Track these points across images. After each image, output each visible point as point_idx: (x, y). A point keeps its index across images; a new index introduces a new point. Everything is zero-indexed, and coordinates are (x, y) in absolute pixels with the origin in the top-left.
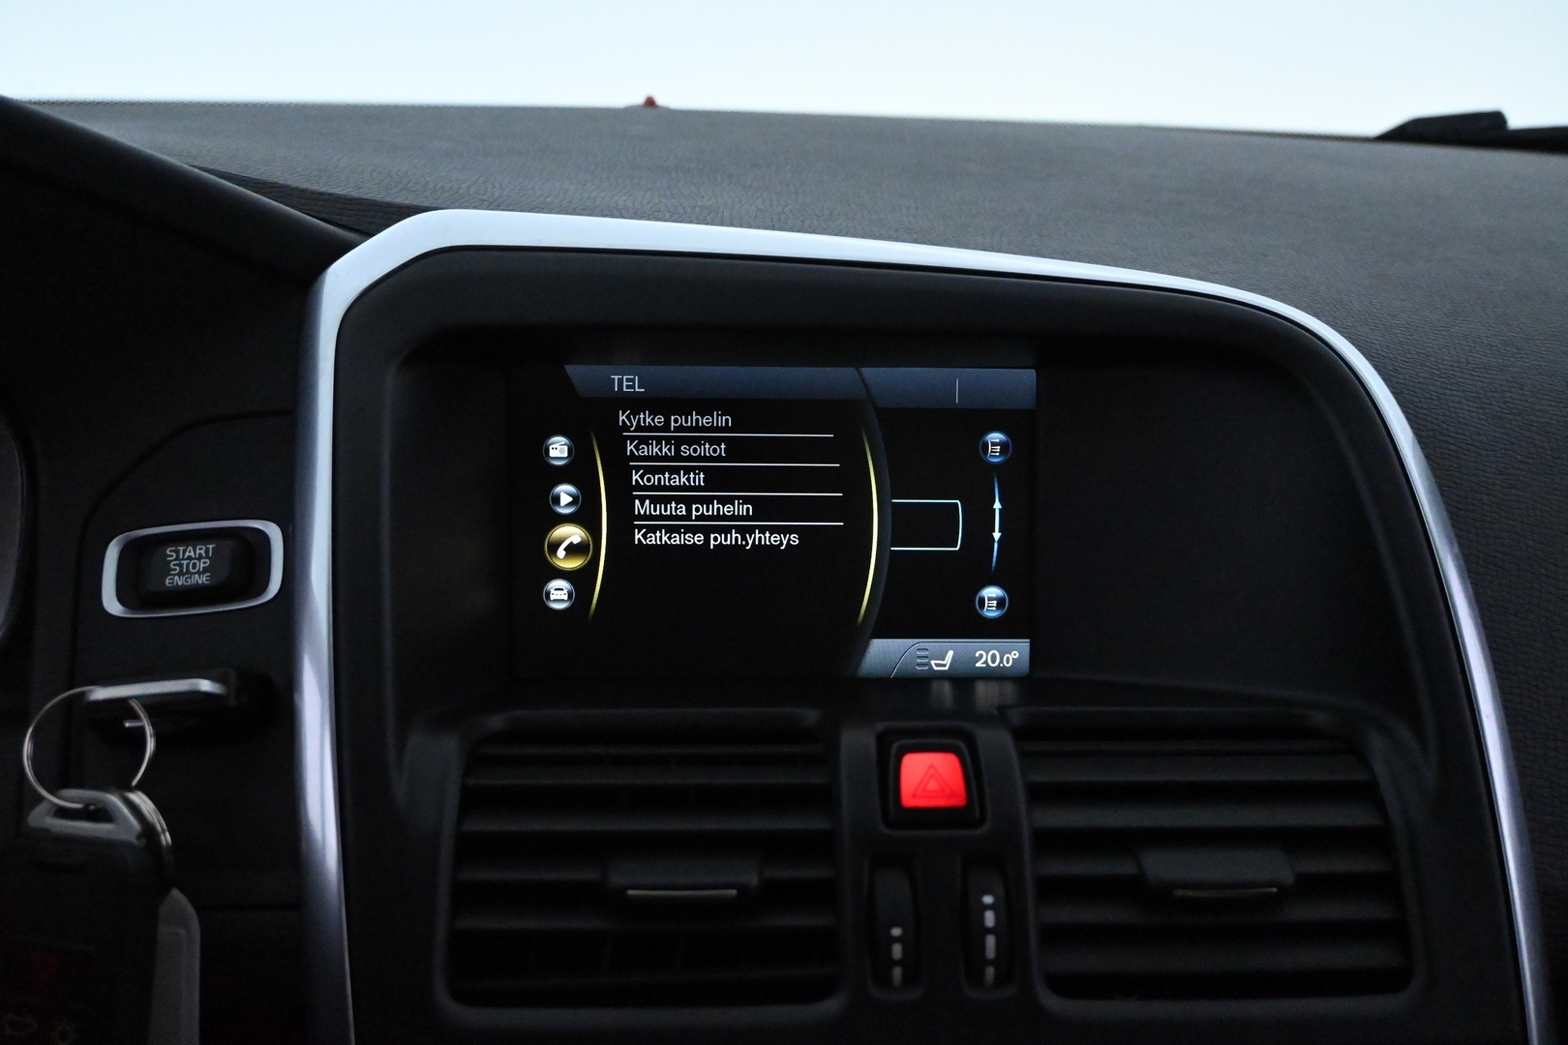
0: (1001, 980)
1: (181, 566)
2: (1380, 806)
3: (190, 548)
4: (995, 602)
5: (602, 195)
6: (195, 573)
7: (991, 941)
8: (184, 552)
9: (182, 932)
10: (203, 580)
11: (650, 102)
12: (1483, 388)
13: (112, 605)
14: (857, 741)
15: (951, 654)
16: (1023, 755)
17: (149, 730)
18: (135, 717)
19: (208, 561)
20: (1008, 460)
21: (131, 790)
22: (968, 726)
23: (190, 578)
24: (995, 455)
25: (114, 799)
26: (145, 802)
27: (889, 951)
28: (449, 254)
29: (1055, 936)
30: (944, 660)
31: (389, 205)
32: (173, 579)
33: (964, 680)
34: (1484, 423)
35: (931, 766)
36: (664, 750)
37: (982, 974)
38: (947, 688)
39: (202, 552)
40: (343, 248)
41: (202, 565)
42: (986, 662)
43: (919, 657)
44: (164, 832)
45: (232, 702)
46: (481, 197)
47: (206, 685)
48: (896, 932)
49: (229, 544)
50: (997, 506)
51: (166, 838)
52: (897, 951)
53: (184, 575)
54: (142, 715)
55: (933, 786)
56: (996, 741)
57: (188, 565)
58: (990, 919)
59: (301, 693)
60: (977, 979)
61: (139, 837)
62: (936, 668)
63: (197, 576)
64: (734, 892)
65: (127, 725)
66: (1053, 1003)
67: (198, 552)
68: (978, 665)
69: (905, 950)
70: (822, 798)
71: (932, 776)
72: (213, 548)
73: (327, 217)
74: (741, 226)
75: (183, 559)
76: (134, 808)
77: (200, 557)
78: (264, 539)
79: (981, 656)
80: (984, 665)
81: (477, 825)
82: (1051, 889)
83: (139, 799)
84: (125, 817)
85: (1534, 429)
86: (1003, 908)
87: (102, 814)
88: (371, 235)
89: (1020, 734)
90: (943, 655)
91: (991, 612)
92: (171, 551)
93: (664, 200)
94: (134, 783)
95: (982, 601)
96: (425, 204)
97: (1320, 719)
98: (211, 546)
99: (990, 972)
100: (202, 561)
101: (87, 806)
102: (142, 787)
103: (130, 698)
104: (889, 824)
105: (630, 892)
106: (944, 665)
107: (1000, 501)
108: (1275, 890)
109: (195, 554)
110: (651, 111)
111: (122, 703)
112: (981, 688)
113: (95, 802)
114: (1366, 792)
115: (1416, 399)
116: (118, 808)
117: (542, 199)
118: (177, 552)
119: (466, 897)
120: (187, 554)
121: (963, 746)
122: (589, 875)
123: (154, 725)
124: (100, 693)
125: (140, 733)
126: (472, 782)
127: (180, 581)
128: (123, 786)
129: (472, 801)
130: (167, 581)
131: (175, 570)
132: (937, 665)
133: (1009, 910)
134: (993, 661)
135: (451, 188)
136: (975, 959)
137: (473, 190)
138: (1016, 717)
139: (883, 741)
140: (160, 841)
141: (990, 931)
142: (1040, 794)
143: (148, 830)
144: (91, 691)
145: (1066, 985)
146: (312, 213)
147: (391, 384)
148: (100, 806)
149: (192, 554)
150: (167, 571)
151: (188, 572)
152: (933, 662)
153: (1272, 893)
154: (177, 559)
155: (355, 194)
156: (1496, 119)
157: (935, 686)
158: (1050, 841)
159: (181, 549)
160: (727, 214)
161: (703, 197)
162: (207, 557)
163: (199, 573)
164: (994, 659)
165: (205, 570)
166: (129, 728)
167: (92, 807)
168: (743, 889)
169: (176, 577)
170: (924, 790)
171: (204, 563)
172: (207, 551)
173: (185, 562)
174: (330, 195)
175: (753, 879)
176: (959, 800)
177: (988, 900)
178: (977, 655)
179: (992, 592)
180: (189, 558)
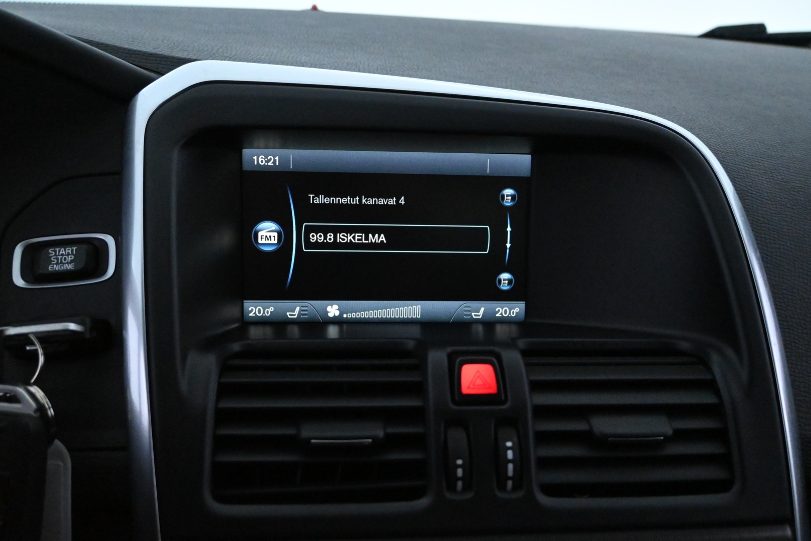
0: (515, 488)
1: (57, 259)
2: (717, 392)
3: (63, 249)
4: (507, 281)
5: (292, 55)
6: (65, 263)
7: (510, 466)
8: (59, 251)
9: (61, 464)
10: (70, 267)
11: (315, 8)
12: (769, 168)
13: (18, 280)
14: (437, 357)
15: (483, 309)
16: (527, 365)
17: (40, 351)
18: (33, 344)
19: (73, 256)
20: (515, 204)
21: (31, 385)
22: (497, 349)
23: (63, 266)
24: (508, 202)
25: (21, 390)
26: (39, 392)
27: (456, 473)
28: (209, 85)
29: (544, 463)
30: (479, 313)
31: (174, 58)
32: (53, 266)
33: (489, 324)
34: (770, 186)
35: (478, 371)
36: (328, 362)
37: (505, 485)
38: (480, 328)
39: (70, 251)
40: (147, 81)
41: (70, 259)
42: (501, 314)
43: (465, 311)
44: (49, 408)
45: (88, 336)
46: (225, 55)
47: (72, 326)
48: (459, 462)
49: (84, 247)
50: (509, 229)
51: (51, 412)
52: (460, 472)
53: (59, 264)
54: (36, 343)
55: (479, 382)
56: (512, 357)
57: (61, 258)
58: (510, 455)
59: (127, 330)
60: (502, 486)
61: (36, 411)
62: (474, 317)
63: (67, 265)
64: (370, 440)
65: (28, 348)
66: (544, 500)
67: (67, 251)
68: (497, 315)
69: (464, 472)
70: (418, 389)
71: (478, 377)
72: (76, 249)
73: (138, 64)
74: (369, 72)
75: (59, 255)
76: (33, 395)
77: (69, 254)
78: (105, 244)
79: (499, 310)
80: (501, 316)
81: (228, 404)
82: (543, 438)
83: (35, 390)
84: (27, 401)
85: (796, 190)
86: (517, 449)
87: (14, 399)
88: (163, 74)
89: (525, 353)
90: (479, 310)
91: (505, 287)
92: (51, 251)
93: (326, 59)
94: (33, 381)
95: (500, 281)
96: (194, 58)
97: (685, 345)
98: (74, 248)
99: (510, 483)
100: (70, 256)
101: (6, 394)
102: (36, 383)
103: (30, 333)
104: (454, 402)
105: (313, 441)
106: (479, 316)
107: (510, 226)
108: (662, 438)
109: (65, 253)
110: (314, 12)
111: (25, 336)
112: (499, 328)
113: (10, 392)
114: (710, 385)
115: (734, 173)
116: (23, 395)
117: (258, 57)
118: (55, 251)
119: (221, 444)
120: (61, 252)
121: (495, 361)
122: (290, 431)
123: (43, 348)
124: (12, 331)
125: (35, 352)
126: (224, 380)
127: (56, 268)
128: (26, 383)
129: (224, 390)
130: (50, 268)
131: (54, 261)
132: (475, 315)
133: (521, 450)
134: (505, 313)
135: (208, 50)
136: (502, 477)
137: (221, 50)
138: (521, 343)
139: (451, 357)
140: (47, 414)
141: (510, 461)
142: (537, 386)
143: (41, 408)
144: (7, 330)
145: (550, 490)
146: (130, 62)
147: (175, 157)
148: (12, 394)
149: (64, 252)
150: (50, 262)
151: (61, 262)
152: (473, 314)
153: (661, 439)
154: (55, 255)
155: (154, 51)
156: (761, 27)
157: (474, 326)
158: (542, 412)
159: (58, 249)
160: (361, 67)
161: (348, 58)
162: (72, 254)
163: (68, 263)
164: (506, 313)
165: (71, 262)
166: (29, 350)
167: (8, 395)
168: (374, 438)
169: (55, 266)
170: (474, 385)
171: (71, 257)
172: (72, 251)
173: (60, 257)
174: (140, 51)
175: (380, 433)
176: (493, 390)
177: (509, 444)
178: (497, 310)
179: (505, 276)
180: (62, 255)
